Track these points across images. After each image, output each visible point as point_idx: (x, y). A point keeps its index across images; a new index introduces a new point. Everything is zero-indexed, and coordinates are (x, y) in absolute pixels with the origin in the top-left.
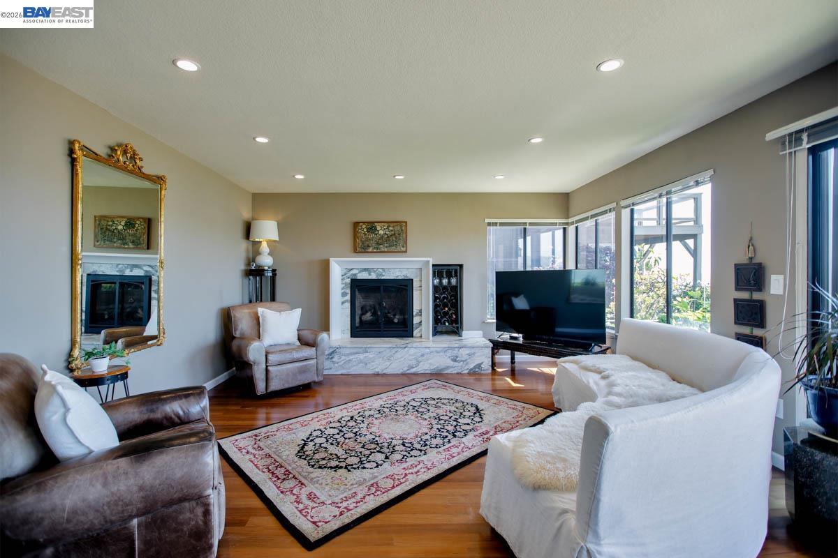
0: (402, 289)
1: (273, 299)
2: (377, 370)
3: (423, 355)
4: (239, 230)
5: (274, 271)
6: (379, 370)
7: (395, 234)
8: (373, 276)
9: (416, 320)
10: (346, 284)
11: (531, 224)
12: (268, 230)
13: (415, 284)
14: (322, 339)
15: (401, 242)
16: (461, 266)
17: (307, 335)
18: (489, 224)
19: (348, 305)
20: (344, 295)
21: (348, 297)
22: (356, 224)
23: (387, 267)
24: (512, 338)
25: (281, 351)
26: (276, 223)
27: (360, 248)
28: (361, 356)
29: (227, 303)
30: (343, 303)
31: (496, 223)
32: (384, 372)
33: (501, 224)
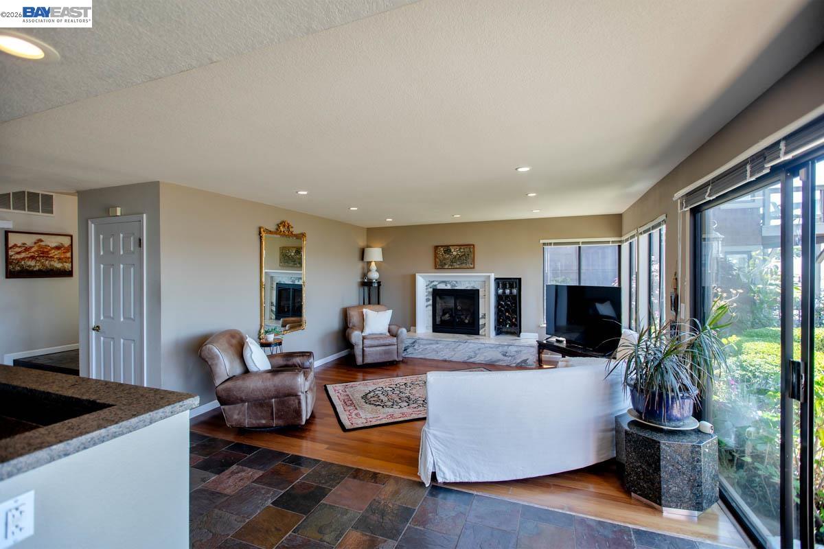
0: (472, 296)
1: (378, 303)
2: (445, 357)
3: (479, 349)
4: (357, 254)
5: (379, 283)
6: (446, 357)
7: (464, 255)
8: (449, 287)
9: (481, 322)
10: (429, 292)
11: (583, 243)
12: (375, 254)
13: (481, 294)
14: (401, 332)
15: (470, 260)
16: (520, 279)
17: (394, 328)
18: (544, 244)
19: (431, 308)
20: (428, 300)
21: (431, 302)
22: (436, 247)
23: (462, 280)
24: (558, 341)
25: (372, 338)
26: (380, 249)
27: (440, 265)
28: (434, 346)
29: (346, 305)
30: (427, 306)
31: (550, 244)
32: (451, 359)
33: (555, 244)
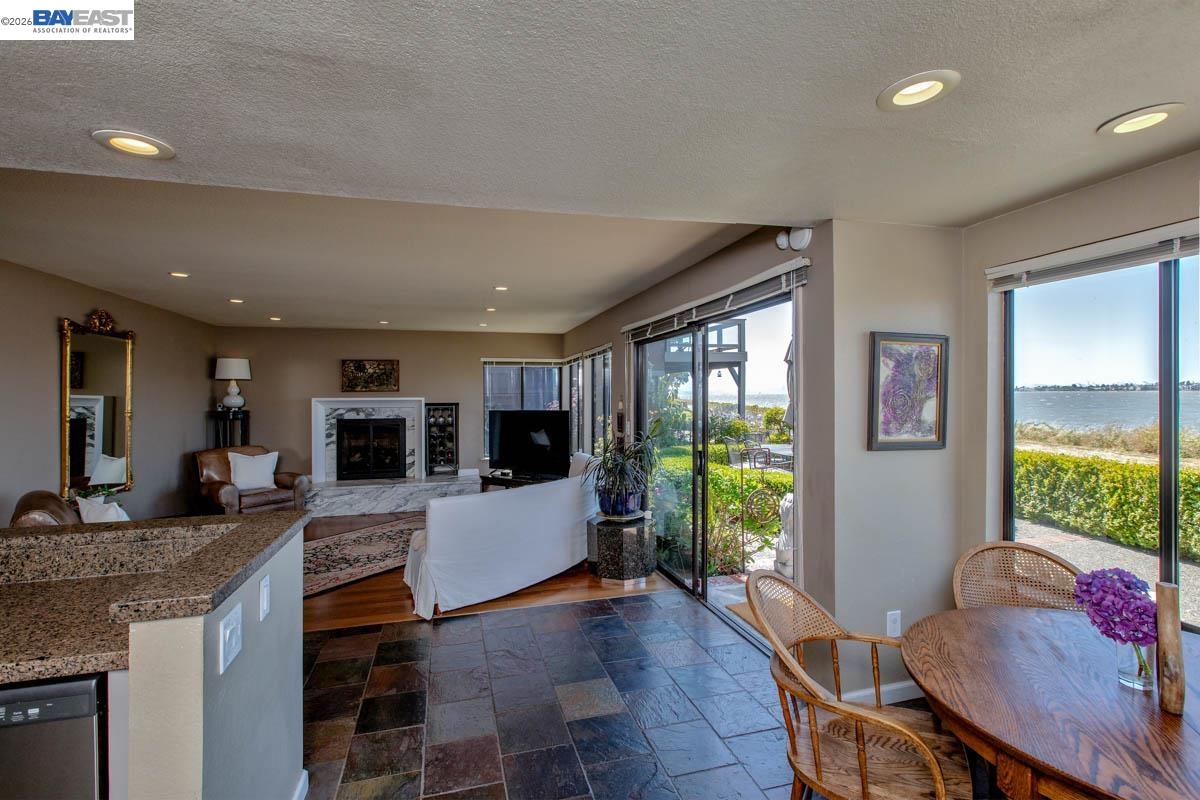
0: (394, 429)
1: (245, 442)
2: (363, 511)
3: (411, 494)
5: (246, 414)
6: (366, 510)
7: (385, 373)
8: (362, 416)
9: (409, 460)
10: (331, 425)
11: (526, 363)
12: (235, 368)
13: (408, 424)
14: (302, 482)
15: (393, 381)
16: (457, 405)
17: (285, 478)
18: (485, 363)
19: (334, 447)
20: (329, 436)
21: (334, 438)
22: (344, 362)
23: (379, 406)
24: (503, 474)
25: (254, 495)
26: (247, 361)
27: (349, 386)
28: (346, 498)
29: (191, 447)
30: (327, 445)
31: (492, 363)
32: (371, 512)
33: (497, 363)
